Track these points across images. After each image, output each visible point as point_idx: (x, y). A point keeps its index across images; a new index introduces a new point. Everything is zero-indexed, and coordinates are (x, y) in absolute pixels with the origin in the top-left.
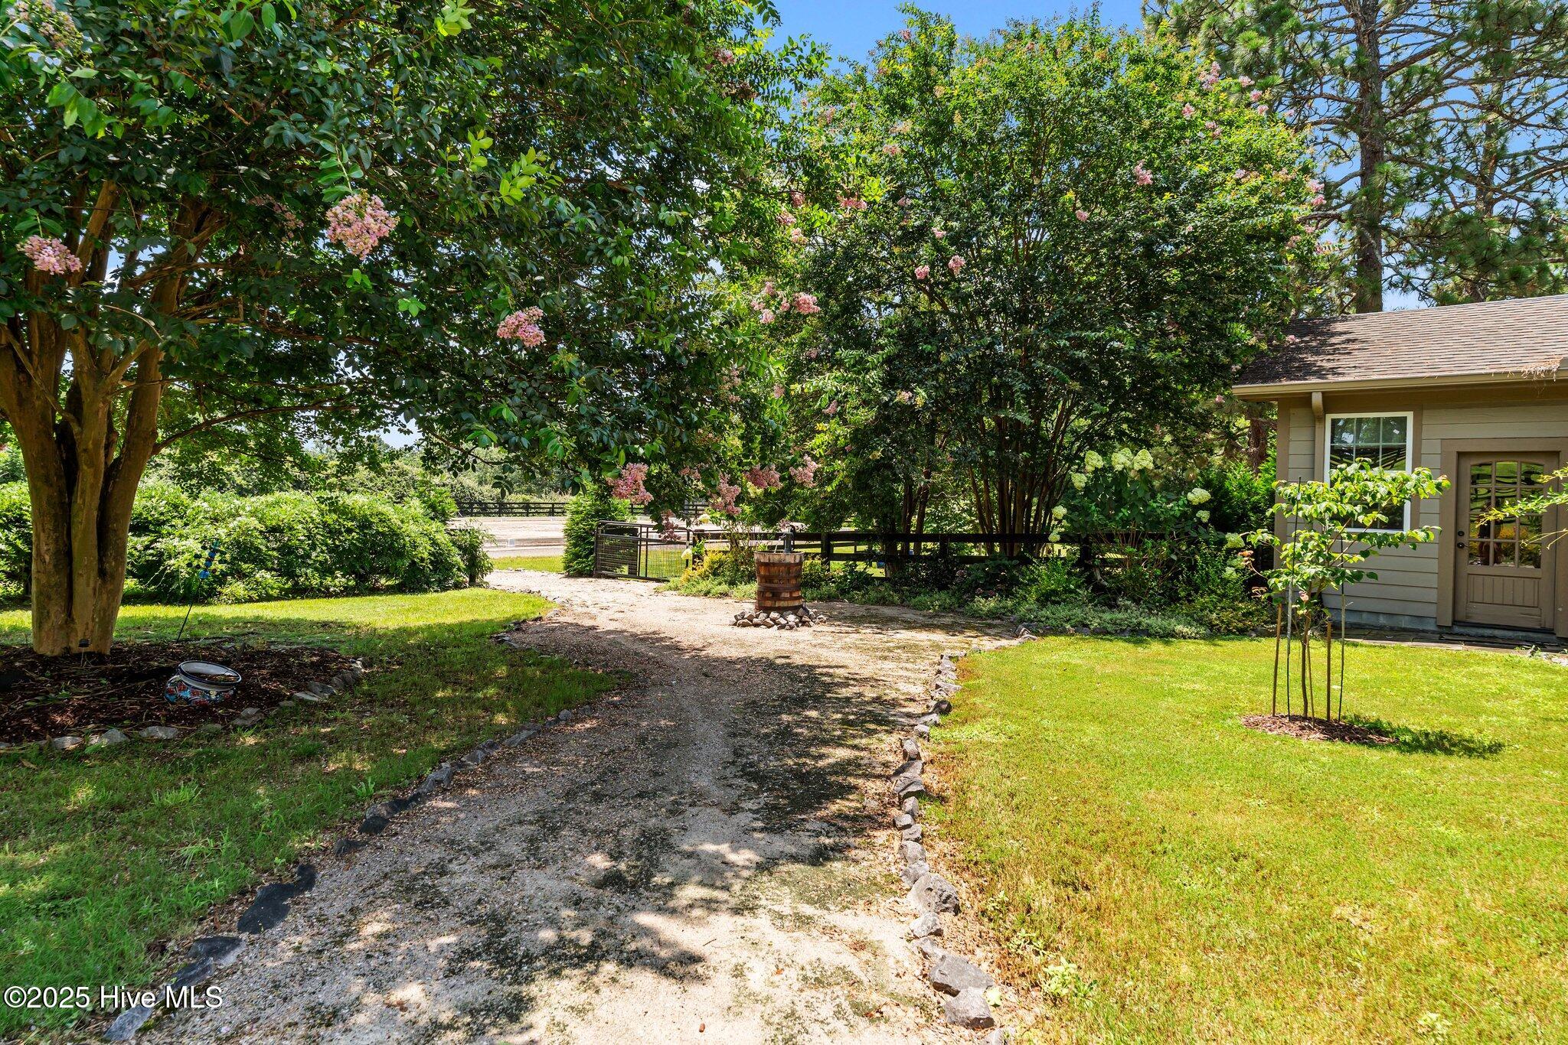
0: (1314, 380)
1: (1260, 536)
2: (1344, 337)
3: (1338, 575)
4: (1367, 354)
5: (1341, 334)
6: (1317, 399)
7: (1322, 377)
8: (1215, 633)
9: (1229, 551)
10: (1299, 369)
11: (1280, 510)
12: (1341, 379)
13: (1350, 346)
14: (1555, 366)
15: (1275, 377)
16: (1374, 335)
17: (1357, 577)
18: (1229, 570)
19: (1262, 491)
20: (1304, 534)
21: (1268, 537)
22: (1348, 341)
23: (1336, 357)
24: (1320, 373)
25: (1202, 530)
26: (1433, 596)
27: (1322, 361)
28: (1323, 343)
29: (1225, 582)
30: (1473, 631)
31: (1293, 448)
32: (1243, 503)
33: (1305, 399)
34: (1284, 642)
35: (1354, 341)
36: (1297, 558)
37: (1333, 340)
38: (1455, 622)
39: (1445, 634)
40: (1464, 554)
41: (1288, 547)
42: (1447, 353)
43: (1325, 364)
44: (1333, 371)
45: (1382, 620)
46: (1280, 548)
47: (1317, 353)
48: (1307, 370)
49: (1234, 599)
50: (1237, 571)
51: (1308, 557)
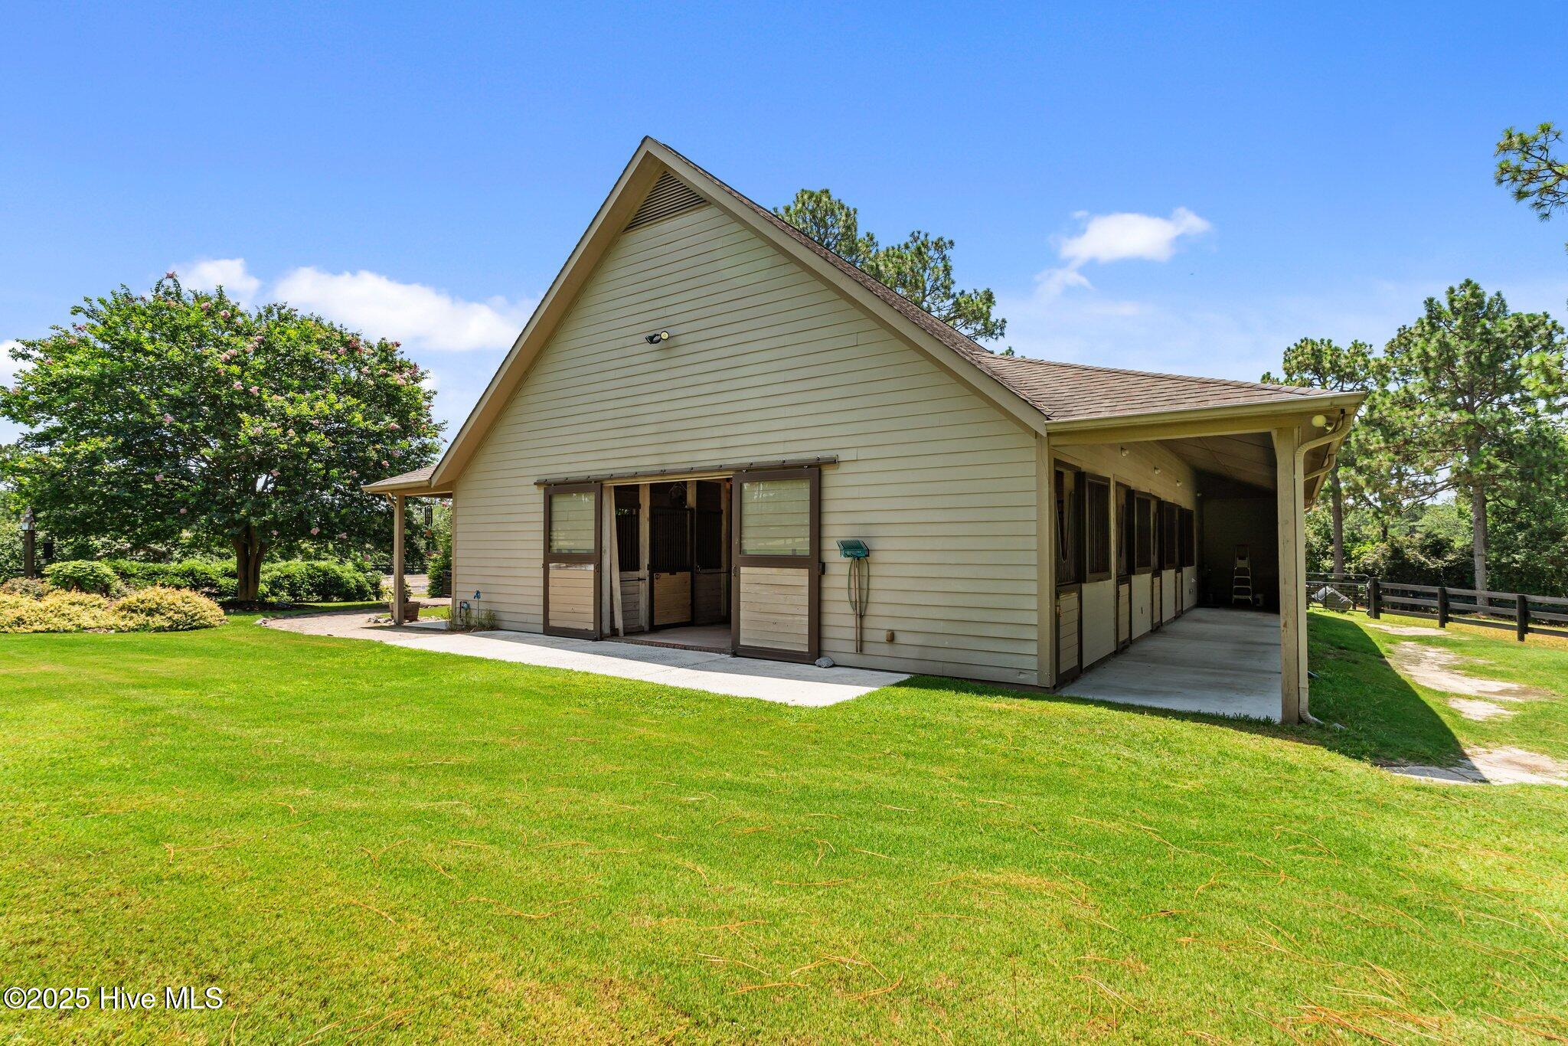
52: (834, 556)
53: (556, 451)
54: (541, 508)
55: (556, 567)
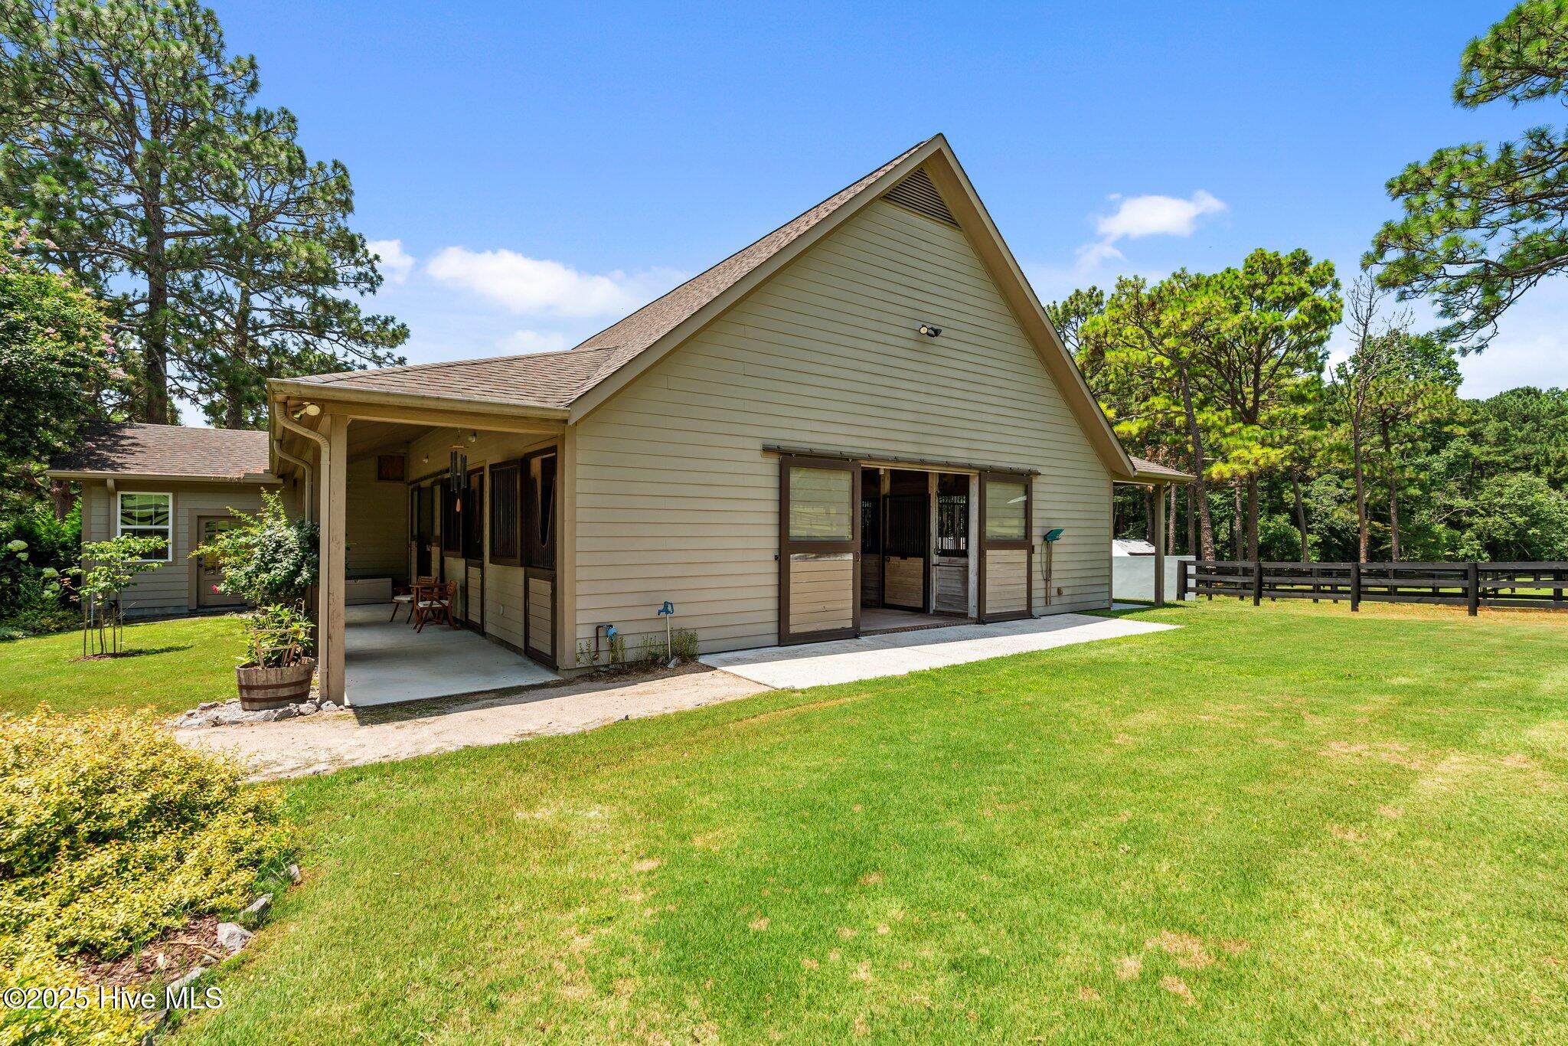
0: (109, 471)
1: (74, 570)
2: (130, 441)
3: (117, 585)
4: (145, 456)
5: (129, 438)
6: (110, 483)
7: (114, 469)
8: (39, 632)
9: (46, 580)
10: (97, 462)
11: (86, 557)
12: (127, 472)
13: (134, 449)
14: (242, 476)
15: (79, 466)
16: (151, 443)
17: (127, 585)
18: (47, 593)
19: (69, 533)
20: (100, 568)
21: (79, 570)
22: (133, 444)
23: (124, 455)
24: (113, 466)
25: (23, 567)
26: (185, 594)
27: (114, 457)
28: (116, 444)
29: (43, 601)
30: (208, 610)
31: (94, 511)
32: (52, 543)
33: (102, 482)
34: (89, 632)
35: (137, 445)
36: (96, 579)
37: (123, 442)
38: (199, 606)
39: (192, 614)
40: (202, 570)
41: (91, 575)
42: (192, 461)
43: (115, 459)
44: (122, 465)
45: (157, 611)
46: (86, 576)
47: (111, 451)
48: (103, 463)
49: (53, 610)
50: (53, 592)
51: (102, 578)
52: (1037, 541)
53: (794, 412)
54: (773, 482)
55: (800, 557)
